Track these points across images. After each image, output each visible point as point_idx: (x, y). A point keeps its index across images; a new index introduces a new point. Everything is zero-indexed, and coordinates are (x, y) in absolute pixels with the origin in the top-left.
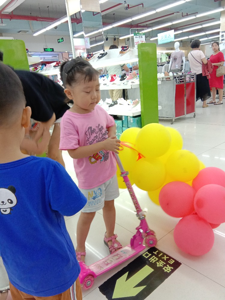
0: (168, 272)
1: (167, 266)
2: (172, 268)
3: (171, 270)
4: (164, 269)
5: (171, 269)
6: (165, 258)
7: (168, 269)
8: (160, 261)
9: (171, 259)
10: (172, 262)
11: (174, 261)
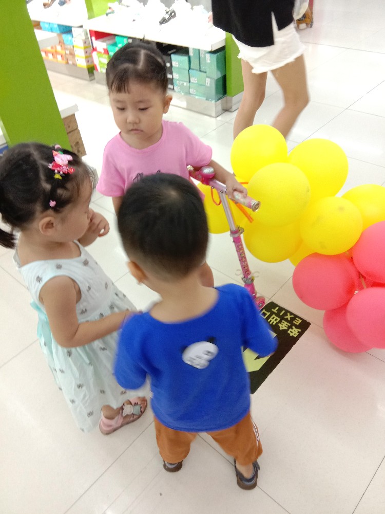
0: (295, 336)
1: (292, 329)
2: (300, 330)
3: (298, 334)
4: (289, 332)
5: (299, 332)
6: (289, 317)
7: (294, 333)
8: (283, 321)
9: (297, 318)
10: (298, 322)
11: (300, 321)
